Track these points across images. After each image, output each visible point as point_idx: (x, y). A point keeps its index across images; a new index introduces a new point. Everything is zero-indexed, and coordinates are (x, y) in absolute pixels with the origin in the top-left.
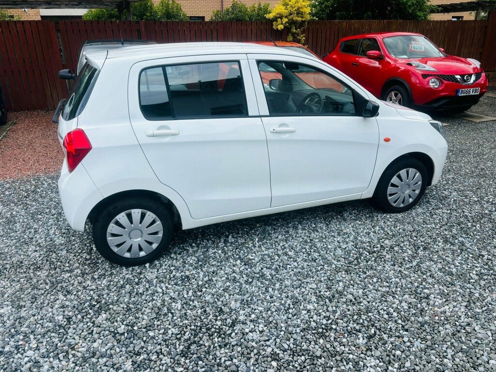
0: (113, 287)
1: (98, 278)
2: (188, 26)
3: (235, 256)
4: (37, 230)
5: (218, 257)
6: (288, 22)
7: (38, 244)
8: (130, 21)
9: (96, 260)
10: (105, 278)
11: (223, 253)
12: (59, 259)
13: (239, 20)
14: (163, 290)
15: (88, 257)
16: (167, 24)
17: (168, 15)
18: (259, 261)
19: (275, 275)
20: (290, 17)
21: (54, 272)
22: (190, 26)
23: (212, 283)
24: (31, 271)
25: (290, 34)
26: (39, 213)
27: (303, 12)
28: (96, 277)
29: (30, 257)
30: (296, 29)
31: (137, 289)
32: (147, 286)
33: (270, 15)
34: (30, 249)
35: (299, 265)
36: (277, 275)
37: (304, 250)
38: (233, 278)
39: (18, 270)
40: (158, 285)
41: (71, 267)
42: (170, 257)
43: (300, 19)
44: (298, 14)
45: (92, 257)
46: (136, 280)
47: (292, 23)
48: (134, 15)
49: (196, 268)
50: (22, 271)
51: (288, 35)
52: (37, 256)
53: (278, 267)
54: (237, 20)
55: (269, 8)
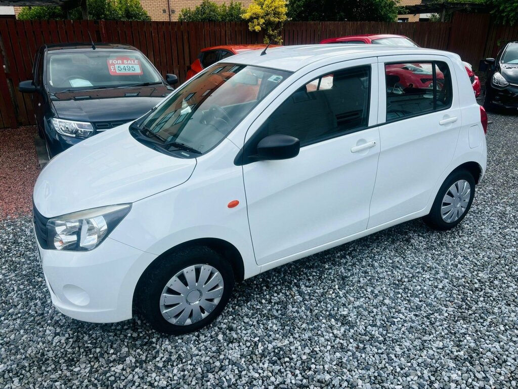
0: (190, 379)
1: (164, 366)
2: (156, 26)
3: (324, 312)
4: (44, 300)
5: (305, 317)
6: (264, 23)
7: (56, 323)
8: (87, 20)
9: (147, 337)
10: (172, 366)
11: (307, 310)
12: (96, 343)
13: (212, 20)
14: (260, 374)
15: (135, 335)
16: (131, 24)
17: (128, 14)
18: (357, 317)
19: (386, 334)
20: (267, 18)
21: (96, 365)
22: (157, 28)
23: (318, 356)
24: (64, 367)
25: (266, 37)
26: (36, 274)
27: (279, 12)
28: (160, 365)
29: (52, 344)
30: (273, 31)
31: (225, 377)
32: (237, 372)
33: (246, 15)
34: (48, 332)
35: (406, 317)
36: (389, 335)
37: (400, 296)
38: (339, 345)
39: (43, 368)
40: (251, 367)
41: (118, 354)
42: (244, 322)
43: (277, 20)
44: (275, 14)
45: (141, 335)
46: (218, 364)
47: (269, 23)
48: (90, 13)
49: (285, 336)
50: (49, 369)
51: (264, 37)
52: (63, 341)
53: (383, 322)
54: (209, 20)
55: (242, 8)
